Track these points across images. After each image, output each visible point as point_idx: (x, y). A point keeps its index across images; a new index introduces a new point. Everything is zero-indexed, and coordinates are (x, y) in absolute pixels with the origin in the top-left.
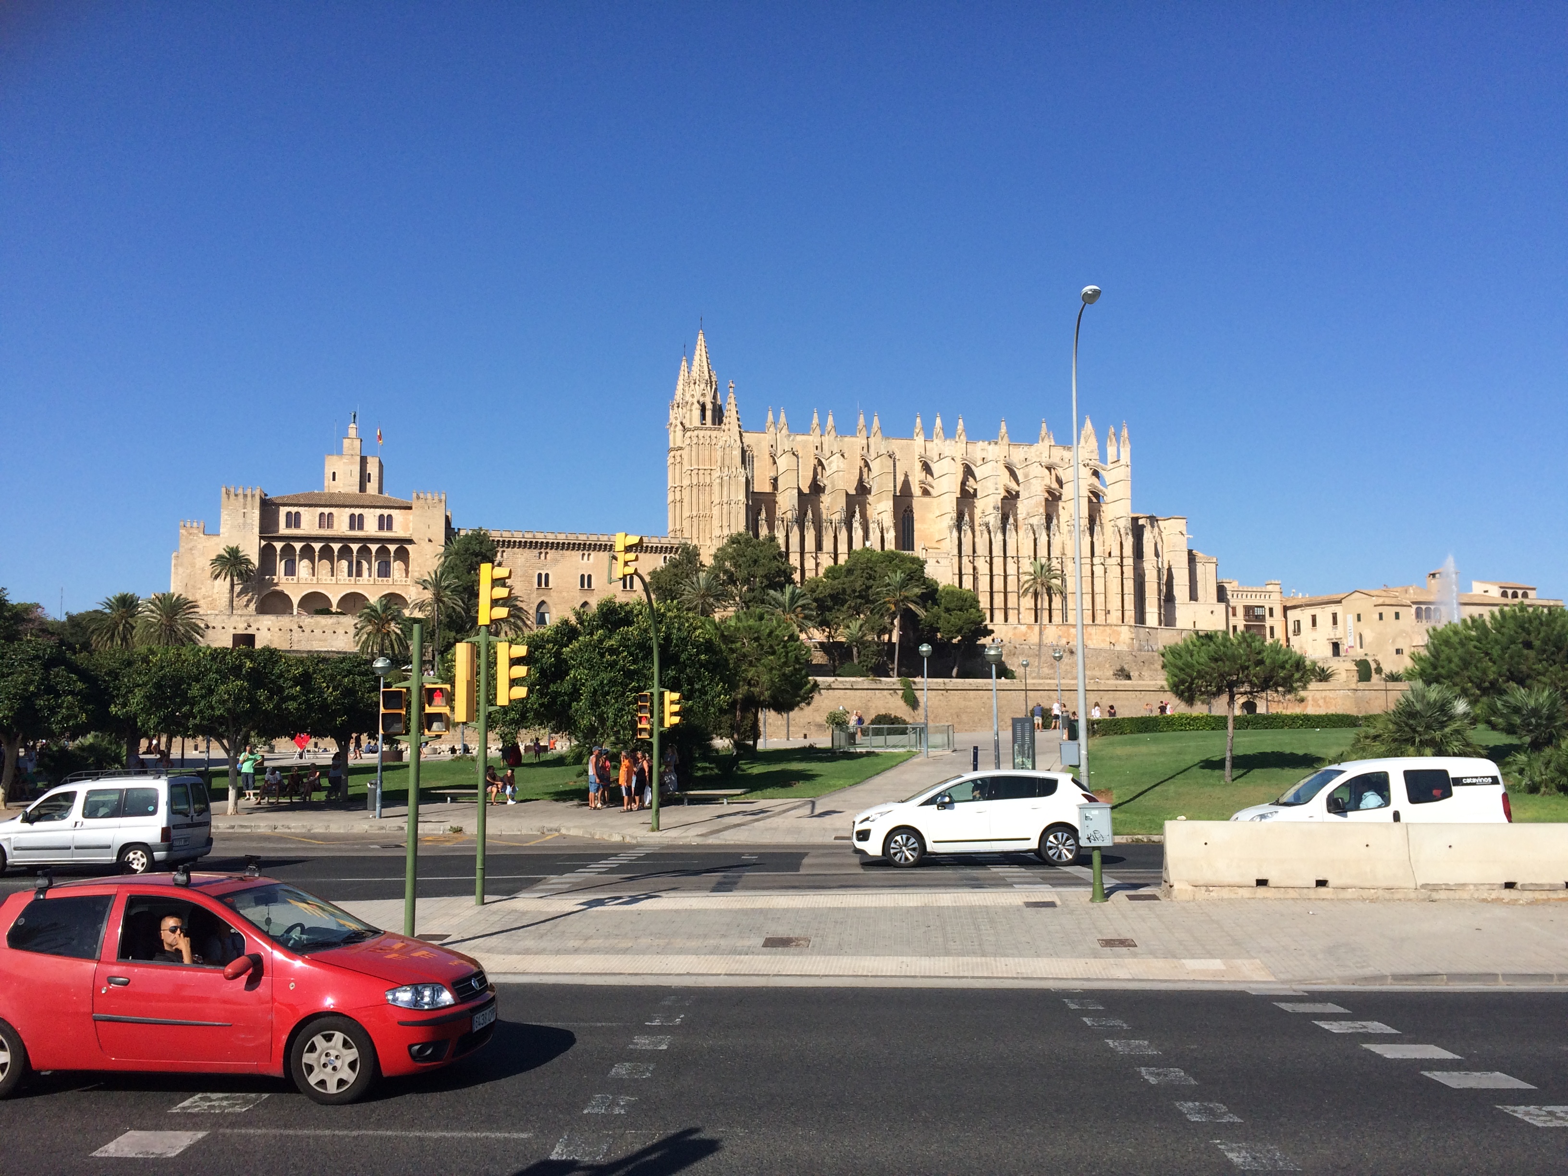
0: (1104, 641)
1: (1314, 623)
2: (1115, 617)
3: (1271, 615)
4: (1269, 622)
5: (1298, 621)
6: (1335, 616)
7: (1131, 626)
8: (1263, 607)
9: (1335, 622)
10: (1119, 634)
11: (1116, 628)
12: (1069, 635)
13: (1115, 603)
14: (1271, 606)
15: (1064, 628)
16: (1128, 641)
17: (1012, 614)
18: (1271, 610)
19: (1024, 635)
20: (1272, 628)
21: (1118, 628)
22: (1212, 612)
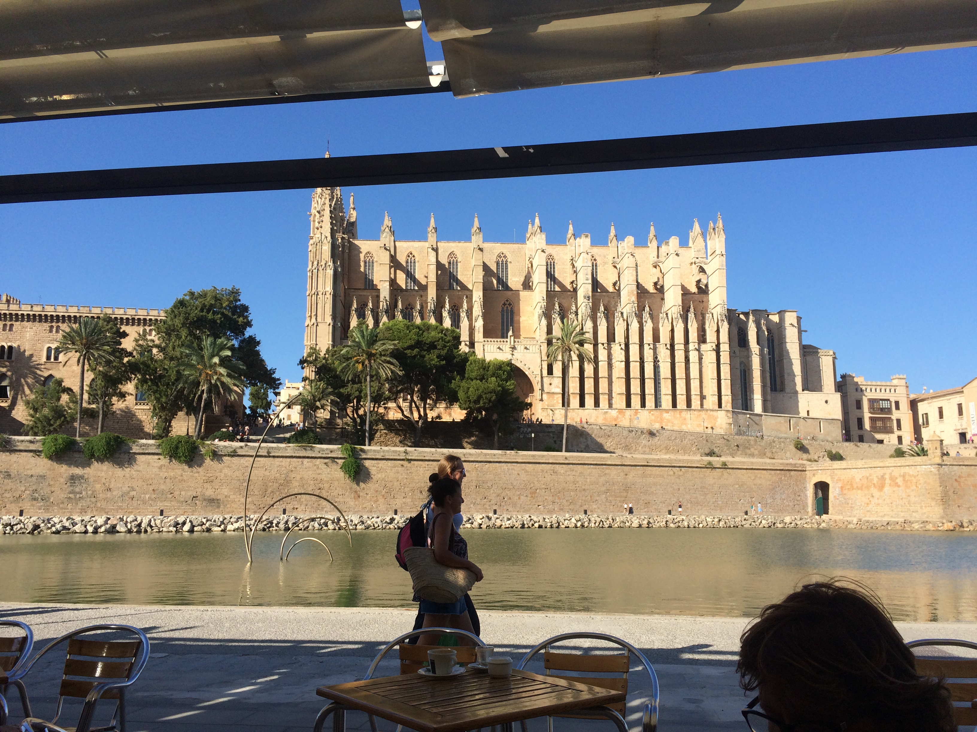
0: (699, 425)
1: (941, 416)
2: (711, 401)
3: (897, 408)
4: (895, 415)
5: (926, 414)
6: (960, 406)
7: (728, 411)
8: (888, 400)
9: (961, 412)
10: (716, 418)
11: (712, 413)
12: (662, 420)
13: (710, 388)
14: (897, 399)
15: (657, 413)
16: (725, 426)
17: (603, 400)
18: (897, 403)
19: (615, 420)
20: (899, 421)
21: (715, 413)
22: (826, 402)
